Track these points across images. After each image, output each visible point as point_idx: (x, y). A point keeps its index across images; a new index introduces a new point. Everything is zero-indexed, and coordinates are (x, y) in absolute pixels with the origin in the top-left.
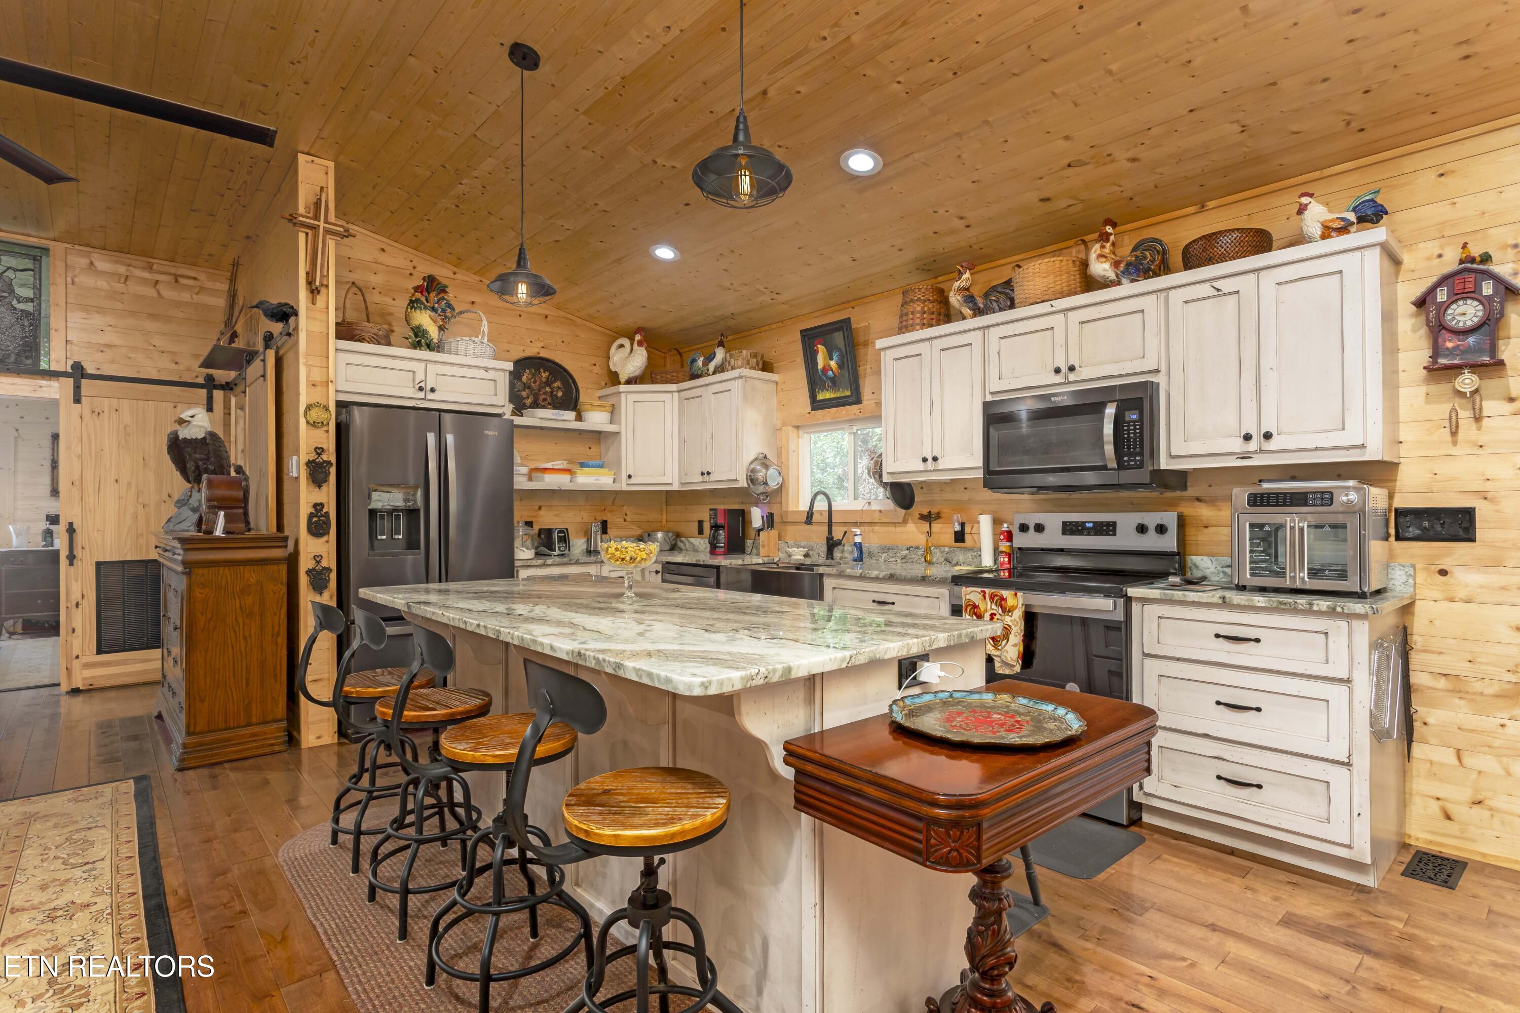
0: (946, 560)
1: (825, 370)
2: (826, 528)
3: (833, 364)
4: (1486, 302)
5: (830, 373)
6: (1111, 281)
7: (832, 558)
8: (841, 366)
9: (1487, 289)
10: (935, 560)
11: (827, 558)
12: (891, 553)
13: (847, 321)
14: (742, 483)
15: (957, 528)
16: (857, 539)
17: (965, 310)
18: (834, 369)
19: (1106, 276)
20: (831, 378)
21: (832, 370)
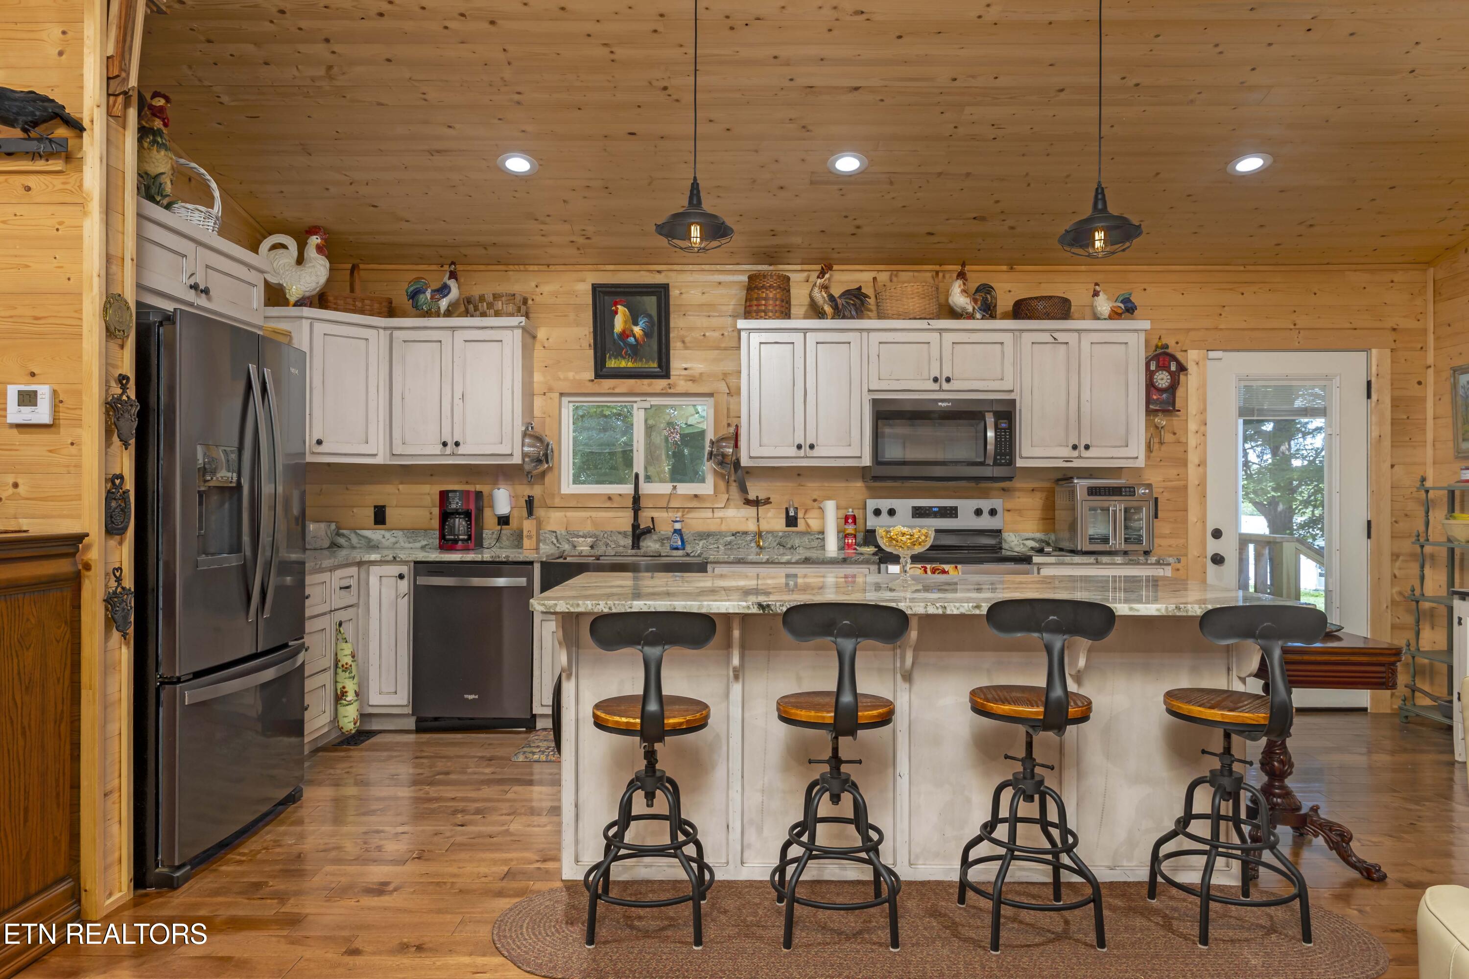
0: (780, 544)
1: (624, 335)
2: (631, 513)
3: (637, 330)
4: (1171, 373)
5: (631, 340)
6: (967, 313)
7: (639, 548)
8: (647, 334)
9: (1173, 367)
10: (767, 546)
11: (633, 548)
12: (711, 540)
13: (665, 288)
14: (517, 460)
15: (792, 514)
16: (678, 526)
17: (828, 309)
18: (637, 335)
19: (964, 309)
20: (631, 346)
21: (634, 336)
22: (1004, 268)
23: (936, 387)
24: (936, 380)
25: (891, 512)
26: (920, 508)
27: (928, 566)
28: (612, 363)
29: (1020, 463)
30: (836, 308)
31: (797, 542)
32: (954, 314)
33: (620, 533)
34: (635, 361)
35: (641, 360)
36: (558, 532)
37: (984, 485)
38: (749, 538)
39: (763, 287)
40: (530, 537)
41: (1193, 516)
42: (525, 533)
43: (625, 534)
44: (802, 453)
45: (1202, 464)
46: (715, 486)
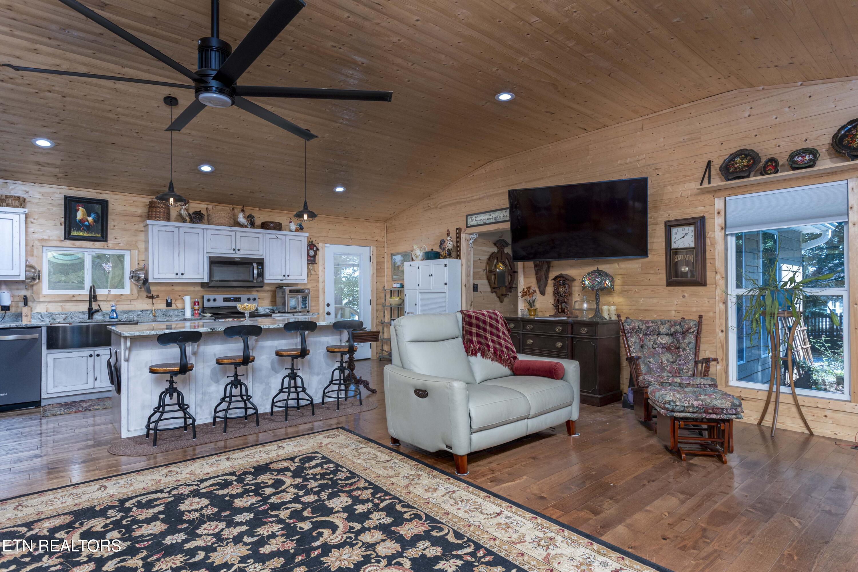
0: (163, 314)
1: (82, 221)
2: (87, 304)
3: (90, 219)
4: (314, 251)
5: (87, 223)
7: (92, 318)
9: (315, 249)
10: (157, 315)
11: (89, 318)
12: (130, 314)
13: (106, 202)
14: (23, 278)
15: (169, 301)
16: (114, 308)
17: (188, 219)
18: (90, 222)
19: (244, 224)
20: (86, 226)
21: (88, 222)
22: (257, 209)
23: (234, 252)
24: (234, 250)
25: (215, 300)
26: (226, 298)
28: (75, 233)
29: (266, 281)
30: (191, 218)
31: (172, 313)
33: (80, 312)
34: (88, 233)
35: (91, 233)
36: (42, 313)
37: (249, 289)
38: (149, 312)
40: (26, 316)
41: (321, 299)
42: (23, 314)
43: (83, 313)
44: (178, 276)
45: (324, 282)
46: (131, 290)
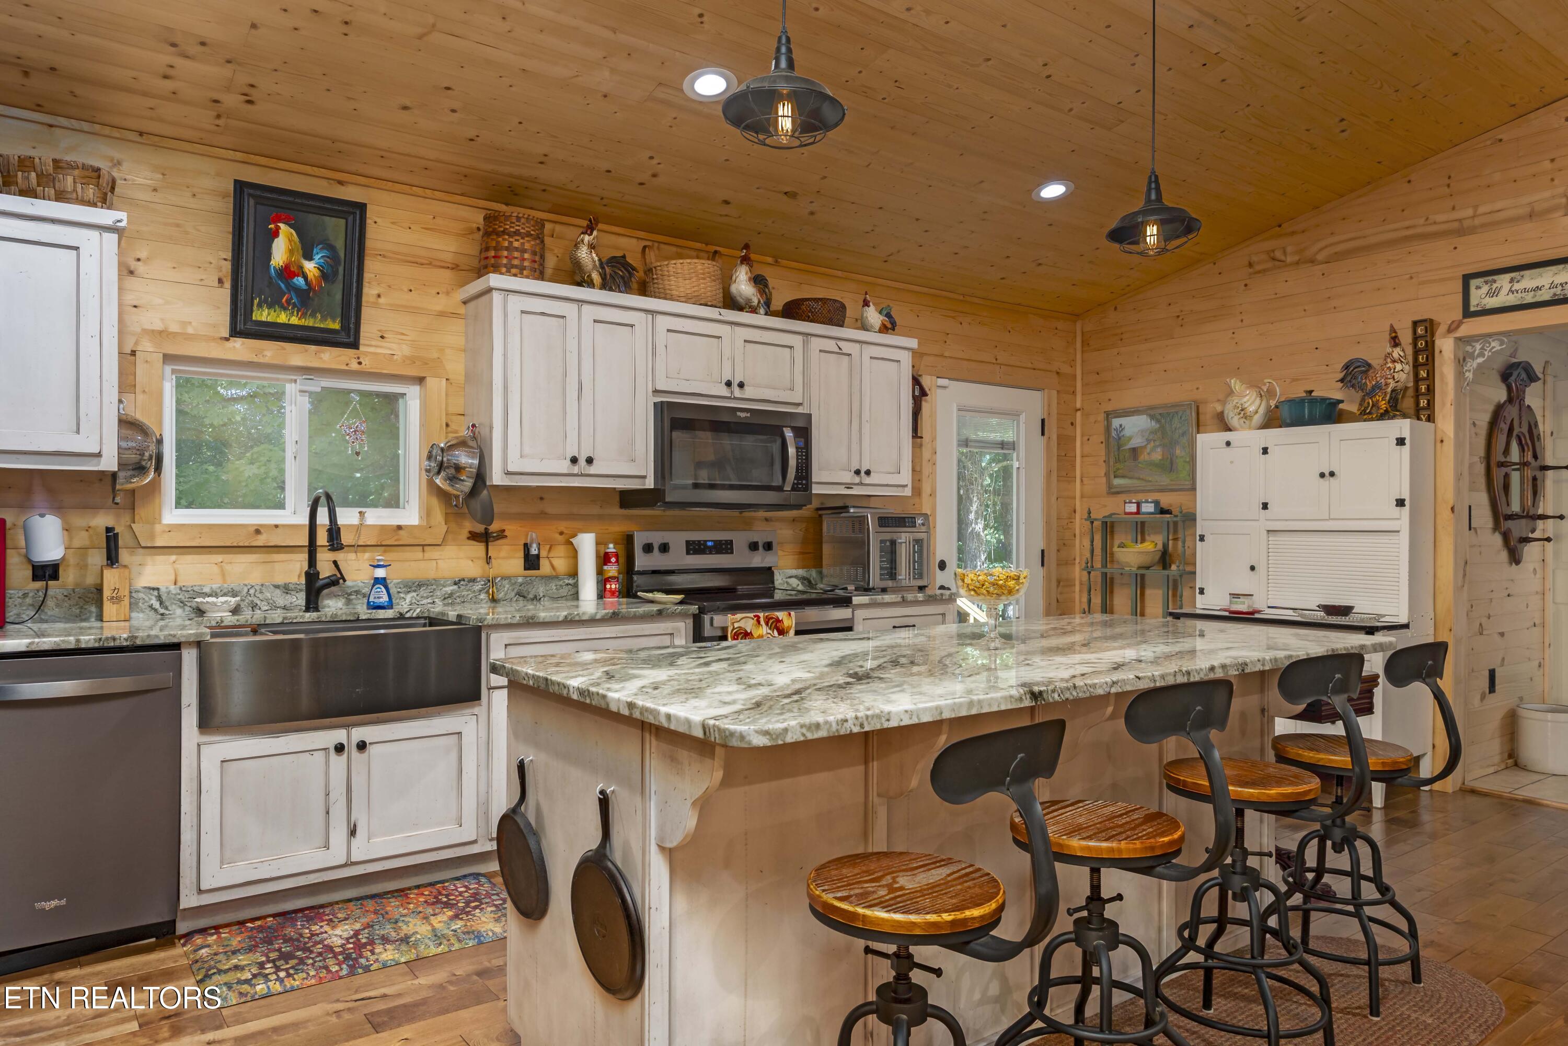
0: (520, 594)
1: (287, 272)
2: (304, 557)
3: (310, 267)
4: (914, 398)
5: (299, 281)
7: (317, 609)
8: (326, 275)
9: (917, 392)
10: (501, 595)
11: (308, 610)
12: (423, 592)
13: (362, 208)
14: (109, 463)
15: (534, 551)
16: (380, 573)
17: (596, 277)
18: (310, 276)
19: (749, 301)
20: (297, 290)
21: (305, 277)
23: (729, 392)
24: (728, 384)
25: (664, 548)
26: (694, 542)
27: (761, 615)
28: (263, 315)
29: (816, 490)
30: (603, 277)
31: (541, 590)
32: (731, 302)
33: (277, 587)
34: (304, 315)
35: (313, 315)
36: (163, 590)
37: (748, 514)
38: (477, 587)
39: (504, 232)
40: (116, 600)
42: (107, 593)
43: (286, 589)
44: (575, 470)
45: (933, 494)
46: (427, 513)
